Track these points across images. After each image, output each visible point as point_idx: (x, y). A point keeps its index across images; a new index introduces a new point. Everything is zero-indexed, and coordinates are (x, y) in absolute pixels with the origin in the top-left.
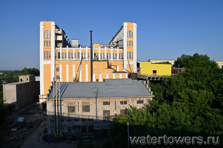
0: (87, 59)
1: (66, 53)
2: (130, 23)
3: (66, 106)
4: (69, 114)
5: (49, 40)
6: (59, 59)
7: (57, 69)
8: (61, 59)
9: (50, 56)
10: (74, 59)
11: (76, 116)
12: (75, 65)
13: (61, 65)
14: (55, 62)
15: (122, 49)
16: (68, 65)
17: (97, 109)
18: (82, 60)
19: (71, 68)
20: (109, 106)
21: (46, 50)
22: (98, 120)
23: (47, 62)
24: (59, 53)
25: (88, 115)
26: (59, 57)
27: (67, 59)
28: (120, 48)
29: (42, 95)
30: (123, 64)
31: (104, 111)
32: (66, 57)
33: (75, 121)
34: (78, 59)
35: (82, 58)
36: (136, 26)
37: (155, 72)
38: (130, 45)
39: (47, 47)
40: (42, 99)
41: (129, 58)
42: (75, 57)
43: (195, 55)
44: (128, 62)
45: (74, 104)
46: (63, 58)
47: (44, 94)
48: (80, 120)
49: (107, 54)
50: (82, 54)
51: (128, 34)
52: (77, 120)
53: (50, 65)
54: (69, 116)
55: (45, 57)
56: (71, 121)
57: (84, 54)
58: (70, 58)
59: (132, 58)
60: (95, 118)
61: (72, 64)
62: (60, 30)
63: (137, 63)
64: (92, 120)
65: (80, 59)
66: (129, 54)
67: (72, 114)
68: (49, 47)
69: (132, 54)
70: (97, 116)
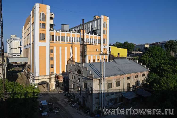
0: (76, 43)
1: (59, 37)
2: (105, 16)
3: (106, 83)
4: (108, 90)
5: (44, 22)
6: (53, 42)
7: (52, 51)
8: (55, 41)
9: (45, 38)
10: (66, 42)
11: (112, 91)
12: (67, 47)
13: (55, 47)
14: (50, 44)
15: (100, 36)
16: (61, 47)
17: (124, 83)
18: (72, 43)
19: (63, 50)
20: (130, 80)
21: (42, 32)
22: (124, 92)
23: (43, 44)
24: (53, 36)
25: (119, 89)
26: (53, 40)
27: (60, 42)
28: (98, 35)
29: (38, 76)
30: (101, 48)
31: (127, 84)
32: (59, 40)
33: (111, 95)
34: (69, 43)
35: (72, 42)
36: (109, 19)
37: (119, 54)
38: (105, 34)
39: (42, 29)
40: (38, 80)
41: (104, 44)
42: (67, 41)
43: (125, 43)
44: (104, 46)
45: (111, 81)
46: (57, 41)
47: (39, 75)
48: (114, 94)
49: (90, 39)
50: (72, 38)
51: (104, 25)
52: (112, 94)
53: (46, 46)
54: (108, 91)
55: (40, 39)
56: (109, 96)
57: (73, 38)
58: (62, 41)
59: (106, 44)
60: (123, 91)
61: (65, 47)
62: (53, 14)
63: (109, 47)
64: (121, 92)
65: (71, 42)
66: (104, 40)
67: (110, 90)
68: (44, 30)
69: (106, 41)
70: (124, 89)
